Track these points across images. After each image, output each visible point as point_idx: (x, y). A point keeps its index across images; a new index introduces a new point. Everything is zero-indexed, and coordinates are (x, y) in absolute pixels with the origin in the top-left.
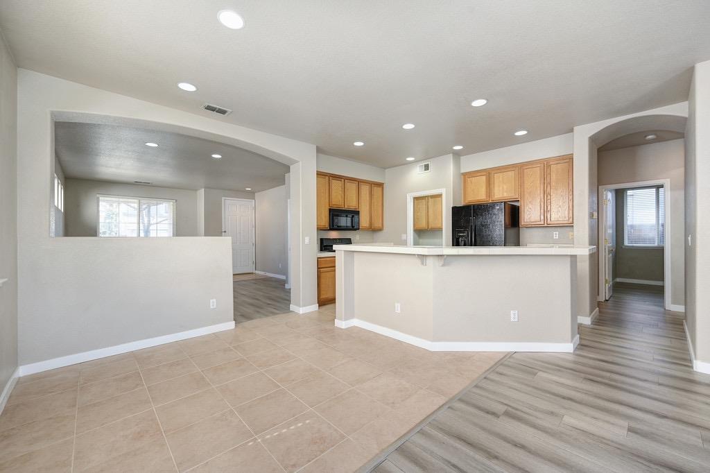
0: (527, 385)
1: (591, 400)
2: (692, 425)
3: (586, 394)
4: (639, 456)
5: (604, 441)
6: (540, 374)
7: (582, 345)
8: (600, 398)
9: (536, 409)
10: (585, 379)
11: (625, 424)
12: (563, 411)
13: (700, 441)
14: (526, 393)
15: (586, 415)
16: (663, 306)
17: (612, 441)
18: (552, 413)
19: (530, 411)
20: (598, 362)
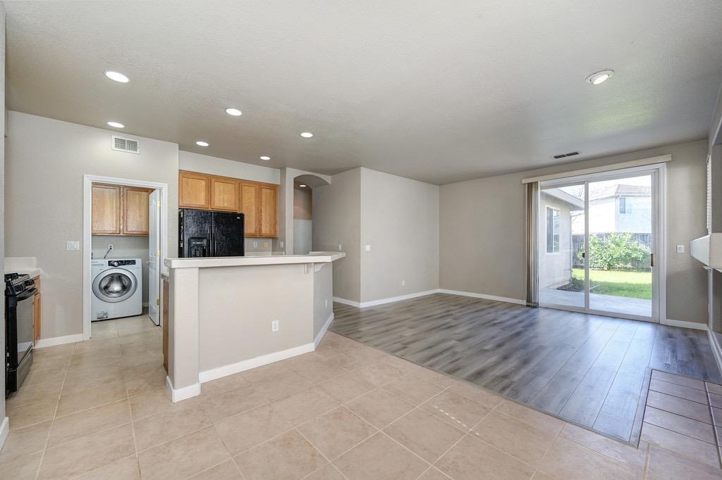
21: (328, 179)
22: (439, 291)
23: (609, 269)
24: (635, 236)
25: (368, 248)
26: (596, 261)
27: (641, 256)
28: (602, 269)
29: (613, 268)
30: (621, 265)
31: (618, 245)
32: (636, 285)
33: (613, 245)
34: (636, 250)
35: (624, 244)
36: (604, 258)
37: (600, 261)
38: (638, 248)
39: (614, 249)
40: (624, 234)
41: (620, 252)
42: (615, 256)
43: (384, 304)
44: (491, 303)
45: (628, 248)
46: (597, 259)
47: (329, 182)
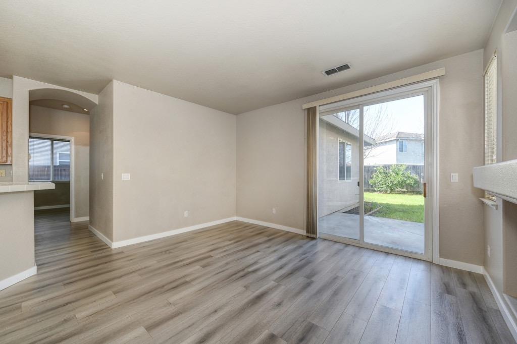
0: (21, 320)
1: (82, 293)
2: (133, 272)
3: (75, 293)
4: (129, 301)
5: (110, 308)
6: (23, 304)
7: (40, 265)
8: (85, 289)
9: (51, 329)
10: (65, 285)
11: (109, 292)
12: (71, 314)
13: (140, 277)
14: (29, 326)
15: (88, 304)
16: (69, 221)
17: (114, 305)
18: (66, 321)
19: (49, 333)
20: (63, 270)
21: (94, 98)
22: (235, 218)
23: (391, 193)
24: (408, 168)
25: (126, 177)
26: (382, 186)
27: (413, 182)
28: (386, 192)
29: (394, 191)
30: (399, 189)
31: (397, 174)
32: (410, 206)
33: (393, 174)
34: (409, 177)
35: (401, 173)
36: (387, 184)
37: (384, 186)
38: (411, 176)
39: (394, 177)
40: (401, 165)
41: (399, 178)
42: (395, 183)
43: (144, 243)
44: (276, 233)
45: (404, 176)
46: (382, 185)
47: (97, 102)
